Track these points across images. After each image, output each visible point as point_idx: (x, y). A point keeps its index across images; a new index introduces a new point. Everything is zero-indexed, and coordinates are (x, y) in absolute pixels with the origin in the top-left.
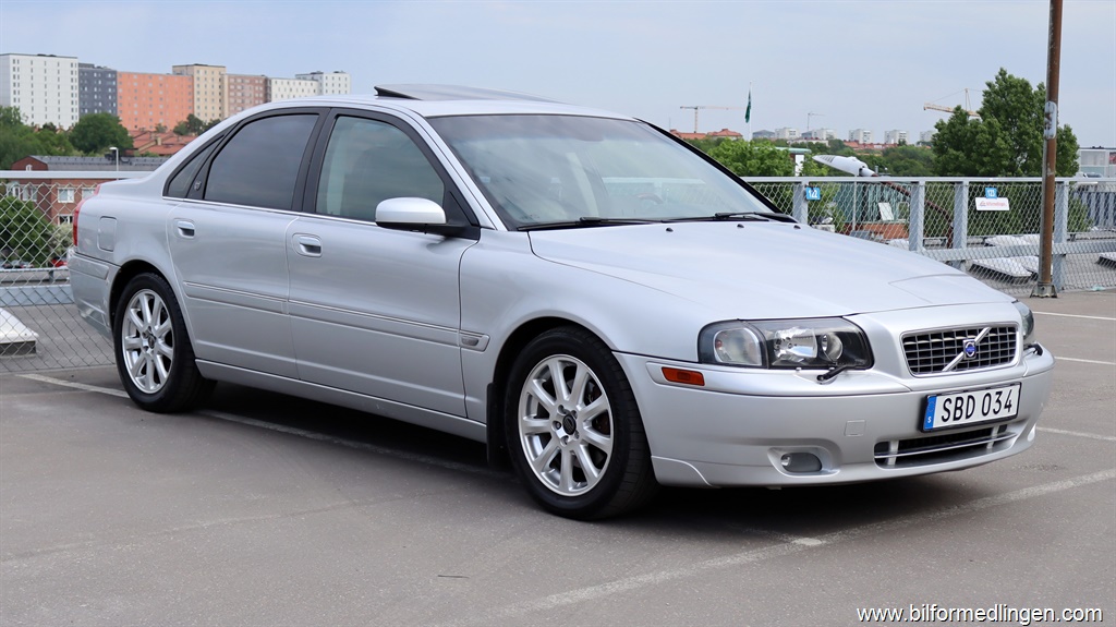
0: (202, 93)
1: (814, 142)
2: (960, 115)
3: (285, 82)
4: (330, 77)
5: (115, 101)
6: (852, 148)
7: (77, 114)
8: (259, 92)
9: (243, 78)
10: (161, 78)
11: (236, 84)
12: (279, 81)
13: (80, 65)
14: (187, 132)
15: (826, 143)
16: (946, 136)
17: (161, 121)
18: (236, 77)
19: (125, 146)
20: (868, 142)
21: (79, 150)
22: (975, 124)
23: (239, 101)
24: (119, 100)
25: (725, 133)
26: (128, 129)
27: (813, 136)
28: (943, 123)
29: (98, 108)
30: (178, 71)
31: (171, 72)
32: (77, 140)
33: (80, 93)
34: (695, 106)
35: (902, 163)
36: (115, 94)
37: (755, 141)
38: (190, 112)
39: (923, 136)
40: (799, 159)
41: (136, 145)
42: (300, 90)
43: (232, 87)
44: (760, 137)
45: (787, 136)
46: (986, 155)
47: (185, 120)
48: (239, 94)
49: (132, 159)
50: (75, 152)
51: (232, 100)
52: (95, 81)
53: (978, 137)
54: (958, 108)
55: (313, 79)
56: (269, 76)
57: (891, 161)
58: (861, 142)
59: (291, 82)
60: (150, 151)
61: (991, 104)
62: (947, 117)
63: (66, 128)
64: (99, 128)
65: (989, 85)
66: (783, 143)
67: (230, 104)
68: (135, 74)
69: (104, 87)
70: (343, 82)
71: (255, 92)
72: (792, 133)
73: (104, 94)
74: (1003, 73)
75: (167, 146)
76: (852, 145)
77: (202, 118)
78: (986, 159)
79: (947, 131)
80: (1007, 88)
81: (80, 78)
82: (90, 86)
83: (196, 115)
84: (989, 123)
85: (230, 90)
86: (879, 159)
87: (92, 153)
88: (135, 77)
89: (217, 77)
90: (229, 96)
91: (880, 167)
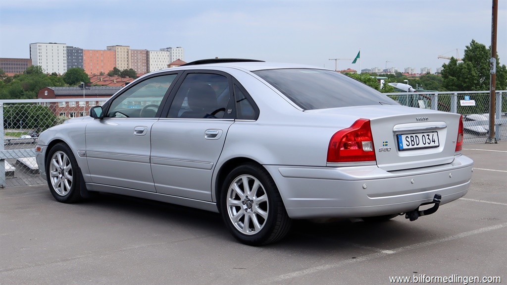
0: (120, 58)
1: (389, 74)
2: (453, 61)
3: (155, 52)
4: (175, 50)
5: (82, 62)
6: (406, 76)
7: (66, 68)
8: (144, 57)
9: (137, 51)
10: (102, 52)
11: (134, 53)
12: (153, 52)
13: (67, 47)
14: (113, 75)
15: (394, 74)
16: (447, 71)
17: (102, 70)
18: (134, 51)
19: (87, 82)
20: (413, 73)
21: (67, 84)
22: (461, 65)
23: (136, 61)
24: (84, 62)
25: (349, 70)
26: (88, 74)
27: (388, 71)
28: (446, 65)
29: (75, 65)
30: (109, 48)
31: (106, 49)
32: (66, 80)
33: (67, 59)
34: (335, 59)
35: (429, 82)
36: (82, 59)
37: (362, 74)
38: (114, 66)
39: (438, 70)
40: (382, 81)
41: (91, 81)
42: (162, 56)
43: (133, 55)
44: (365, 72)
45: (377, 71)
46: (466, 78)
47: (112, 70)
48: (136, 58)
49: (90, 87)
50: (66, 85)
51: (133, 61)
52: (74, 54)
53: (462, 70)
54: (452, 58)
55: (167, 51)
56: (148, 50)
57: (424, 81)
58: (410, 73)
59: (158, 52)
60: (98, 83)
61: (468, 56)
62: (447, 62)
63: (61, 75)
64: (75, 74)
65: (467, 47)
66: (375, 74)
67: (131, 62)
68: (91, 50)
69: (78, 56)
70: (180, 52)
71: (143, 57)
72: (379, 70)
73: (77, 59)
74: (473, 42)
75: (105, 81)
76: (406, 74)
77: (120, 69)
78: (467, 80)
79: (448, 68)
80: (475, 48)
81: (67, 52)
82: (72, 56)
83: (117, 68)
84: (468, 64)
85: (132, 56)
86: (418, 80)
87: (73, 85)
88: (91, 52)
89: (126, 51)
90: (131, 59)
91: (419, 84)
